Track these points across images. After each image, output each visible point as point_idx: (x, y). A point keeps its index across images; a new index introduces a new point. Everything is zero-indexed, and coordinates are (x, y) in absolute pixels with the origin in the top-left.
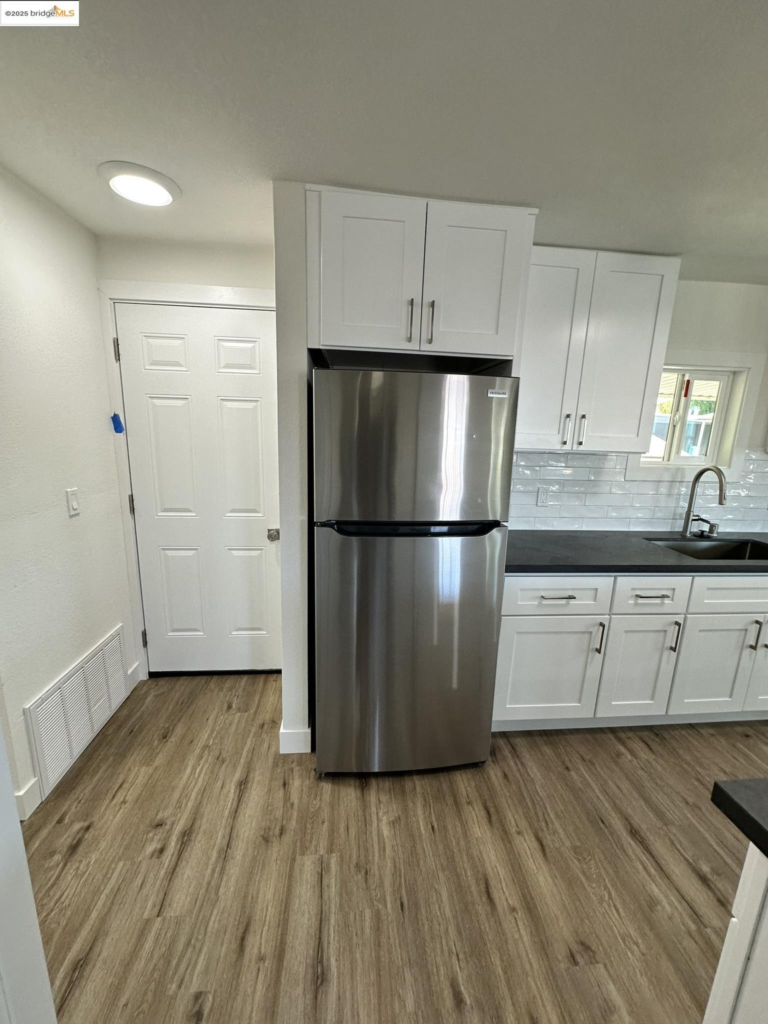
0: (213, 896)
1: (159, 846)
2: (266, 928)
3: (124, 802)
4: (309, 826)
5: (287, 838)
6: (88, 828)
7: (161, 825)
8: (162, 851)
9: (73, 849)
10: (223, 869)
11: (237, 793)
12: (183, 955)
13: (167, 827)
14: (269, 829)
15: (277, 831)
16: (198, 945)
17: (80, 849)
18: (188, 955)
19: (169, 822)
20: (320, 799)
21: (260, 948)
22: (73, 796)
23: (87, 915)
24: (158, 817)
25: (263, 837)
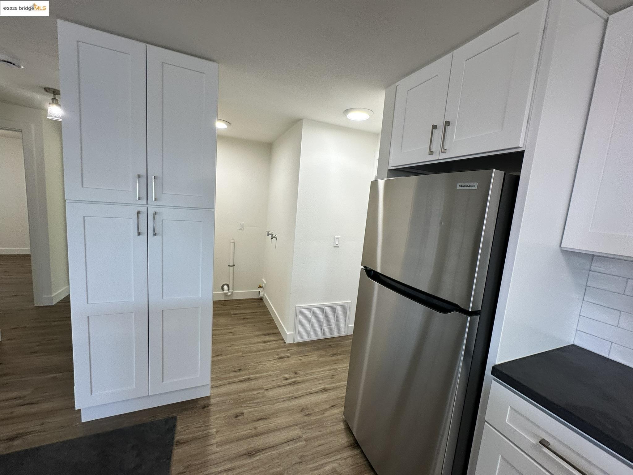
0: (275, 402)
1: (288, 378)
2: (266, 425)
3: (300, 360)
4: (315, 425)
5: (306, 419)
6: (288, 357)
7: (296, 374)
8: (287, 379)
9: (281, 358)
10: (285, 401)
11: (319, 390)
12: (253, 403)
13: (296, 376)
14: (308, 409)
15: (308, 413)
16: (258, 406)
17: (282, 360)
18: (254, 405)
19: (298, 375)
20: (332, 426)
21: (259, 426)
22: (297, 348)
23: (263, 373)
24: (299, 371)
25: (303, 408)
